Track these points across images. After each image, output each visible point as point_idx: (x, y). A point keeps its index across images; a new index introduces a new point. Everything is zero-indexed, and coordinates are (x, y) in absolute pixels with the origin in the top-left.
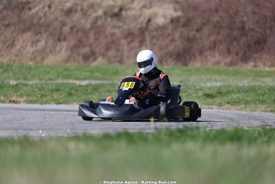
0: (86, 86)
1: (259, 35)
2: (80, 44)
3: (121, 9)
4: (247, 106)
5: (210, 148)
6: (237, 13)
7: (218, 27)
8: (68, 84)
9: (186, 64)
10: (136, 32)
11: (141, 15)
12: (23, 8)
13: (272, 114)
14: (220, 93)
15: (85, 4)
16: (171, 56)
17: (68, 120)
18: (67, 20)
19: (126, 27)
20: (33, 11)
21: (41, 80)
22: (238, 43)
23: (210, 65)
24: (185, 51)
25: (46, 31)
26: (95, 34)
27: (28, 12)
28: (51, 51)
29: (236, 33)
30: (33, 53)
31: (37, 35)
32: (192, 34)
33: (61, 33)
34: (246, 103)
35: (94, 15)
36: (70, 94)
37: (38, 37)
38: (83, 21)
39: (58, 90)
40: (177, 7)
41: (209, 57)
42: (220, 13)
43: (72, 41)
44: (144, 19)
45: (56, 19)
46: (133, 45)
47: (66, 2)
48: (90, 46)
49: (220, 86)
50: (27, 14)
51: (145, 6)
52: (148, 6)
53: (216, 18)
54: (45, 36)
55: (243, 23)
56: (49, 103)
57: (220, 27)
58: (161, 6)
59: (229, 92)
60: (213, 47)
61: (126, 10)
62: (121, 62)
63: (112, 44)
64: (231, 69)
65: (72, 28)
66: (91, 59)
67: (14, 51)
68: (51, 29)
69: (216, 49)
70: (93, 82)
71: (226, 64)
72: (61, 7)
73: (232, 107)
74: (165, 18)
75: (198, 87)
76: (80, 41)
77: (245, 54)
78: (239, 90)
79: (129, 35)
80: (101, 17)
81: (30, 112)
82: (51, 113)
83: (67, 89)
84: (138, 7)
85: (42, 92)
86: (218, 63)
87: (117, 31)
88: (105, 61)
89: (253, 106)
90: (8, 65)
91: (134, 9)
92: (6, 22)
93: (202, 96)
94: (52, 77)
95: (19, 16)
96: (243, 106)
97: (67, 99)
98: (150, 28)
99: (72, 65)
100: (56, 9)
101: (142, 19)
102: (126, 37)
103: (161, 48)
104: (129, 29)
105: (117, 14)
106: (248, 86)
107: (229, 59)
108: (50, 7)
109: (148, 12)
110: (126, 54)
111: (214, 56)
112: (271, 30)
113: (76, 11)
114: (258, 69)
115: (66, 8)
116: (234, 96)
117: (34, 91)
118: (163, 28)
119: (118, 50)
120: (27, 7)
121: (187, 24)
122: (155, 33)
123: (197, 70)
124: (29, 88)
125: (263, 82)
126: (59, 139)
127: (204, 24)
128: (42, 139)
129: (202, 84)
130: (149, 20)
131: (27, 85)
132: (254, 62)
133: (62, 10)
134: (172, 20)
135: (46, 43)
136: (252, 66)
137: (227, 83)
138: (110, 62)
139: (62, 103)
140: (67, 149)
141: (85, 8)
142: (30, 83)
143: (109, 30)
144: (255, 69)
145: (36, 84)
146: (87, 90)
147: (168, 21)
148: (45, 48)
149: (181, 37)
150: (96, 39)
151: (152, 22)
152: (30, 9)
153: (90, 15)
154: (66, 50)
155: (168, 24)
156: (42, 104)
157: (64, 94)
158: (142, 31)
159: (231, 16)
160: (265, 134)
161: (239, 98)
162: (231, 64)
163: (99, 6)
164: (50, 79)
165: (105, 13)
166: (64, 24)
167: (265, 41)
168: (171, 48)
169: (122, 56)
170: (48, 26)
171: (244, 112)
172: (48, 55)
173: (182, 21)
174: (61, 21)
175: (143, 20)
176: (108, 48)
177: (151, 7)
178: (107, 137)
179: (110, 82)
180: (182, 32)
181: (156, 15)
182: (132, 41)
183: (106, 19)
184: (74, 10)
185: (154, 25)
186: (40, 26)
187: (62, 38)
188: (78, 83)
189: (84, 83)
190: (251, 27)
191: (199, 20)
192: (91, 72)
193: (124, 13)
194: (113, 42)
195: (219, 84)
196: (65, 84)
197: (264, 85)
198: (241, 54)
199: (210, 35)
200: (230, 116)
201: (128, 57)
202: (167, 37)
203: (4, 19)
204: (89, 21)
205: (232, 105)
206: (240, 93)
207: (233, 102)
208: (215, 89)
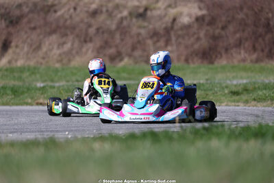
2: (106, 45)
3: (146, 9)
6: (262, 10)
7: (243, 25)
9: (211, 62)
10: (162, 32)
11: (166, 15)
12: (49, 11)
14: (246, 90)
15: (110, 5)
16: (197, 55)
18: (93, 21)
19: (151, 27)
20: (59, 13)
21: (68, 81)
22: (264, 40)
23: (236, 62)
24: (210, 48)
25: (72, 33)
26: (121, 35)
27: (54, 14)
29: (261, 30)
30: (60, 55)
31: (63, 36)
32: (217, 31)
33: (87, 34)
35: (119, 16)
37: (64, 39)
38: (108, 22)
40: (202, 5)
41: (234, 55)
42: (245, 10)
43: (98, 42)
45: (82, 21)
46: (159, 44)
47: (91, 4)
48: (117, 46)
49: (246, 83)
50: (52, 17)
51: (170, 6)
52: (173, 6)
53: (241, 16)
54: (71, 37)
55: (268, 19)
57: (246, 24)
58: (185, 5)
59: (255, 89)
60: (239, 44)
61: (151, 10)
62: (147, 62)
63: (138, 44)
64: (257, 65)
65: (98, 30)
66: (117, 60)
67: (41, 53)
68: (77, 31)
69: (242, 46)
71: (251, 61)
72: (86, 9)
73: (259, 104)
74: (190, 17)
75: (224, 85)
76: (106, 43)
77: (270, 51)
78: (266, 87)
79: (155, 35)
80: (126, 18)
84: (163, 7)
85: (69, 94)
86: (244, 60)
87: (143, 31)
88: (131, 61)
90: (35, 68)
91: (159, 9)
92: (32, 25)
93: (229, 94)
94: (79, 79)
95: (45, 19)
96: (269, 102)
98: (176, 27)
100: (81, 11)
102: (151, 37)
103: (187, 47)
104: (154, 28)
105: (142, 15)
107: (254, 56)
108: (75, 9)
109: (173, 12)
111: (240, 53)
113: (101, 12)
115: (91, 10)
116: (260, 93)
117: (61, 93)
118: (188, 27)
120: (52, 10)
121: (212, 22)
122: (180, 33)
123: (223, 68)
124: (55, 90)
126: (85, 140)
127: (229, 22)
129: (229, 82)
130: (174, 20)
131: (54, 87)
133: (87, 12)
134: (197, 19)
135: (72, 45)
137: (253, 80)
138: (136, 63)
141: (110, 10)
142: (57, 85)
143: (134, 30)
145: (63, 86)
147: (193, 19)
148: (70, 52)
149: (206, 35)
150: (122, 40)
151: (178, 21)
152: (55, 11)
153: (115, 16)
154: (93, 51)
155: (193, 23)
158: (168, 31)
159: (256, 13)
161: (265, 94)
162: (258, 61)
163: (125, 7)
164: (77, 81)
165: (130, 14)
166: (90, 26)
168: (196, 46)
169: (148, 56)
170: (73, 28)
171: (270, 109)
172: (74, 57)
173: (207, 19)
174: (87, 23)
175: (168, 19)
176: (134, 48)
177: (176, 7)
180: (207, 31)
182: (158, 41)
183: (131, 20)
184: (99, 11)
185: (179, 25)
186: (66, 28)
187: (88, 39)
191: (224, 19)
192: (118, 72)
193: (149, 13)
194: (139, 42)
195: (245, 81)
198: (266, 50)
199: (235, 33)
200: (256, 113)
202: (193, 36)
203: (29, 22)
204: (115, 21)
205: (258, 102)
206: (265, 89)
207: (259, 99)
208: (242, 86)
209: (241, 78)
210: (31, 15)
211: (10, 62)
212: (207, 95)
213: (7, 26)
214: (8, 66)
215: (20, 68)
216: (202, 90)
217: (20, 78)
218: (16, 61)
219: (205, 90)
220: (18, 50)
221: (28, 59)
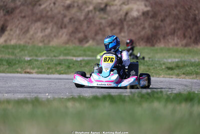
0: (81, 61)
2: (76, 30)
3: (106, 5)
4: (198, 76)
5: (170, 107)
6: (190, 8)
7: (177, 18)
8: (67, 60)
9: (153, 45)
10: (117, 22)
11: (120, 10)
12: (35, 5)
14: (178, 66)
15: (80, 1)
16: (142, 40)
17: (67, 86)
18: (67, 13)
19: (110, 18)
20: (43, 7)
21: (48, 56)
22: (191, 30)
23: (171, 46)
24: (152, 35)
25: (52, 21)
26: (87, 24)
27: (39, 7)
28: (55, 36)
29: (190, 23)
30: (42, 37)
31: (45, 24)
32: (158, 23)
33: (62, 22)
34: (197, 74)
35: (87, 10)
36: (69, 67)
37: (46, 26)
38: (78, 14)
39: (60, 64)
40: (147, 3)
41: (170, 40)
42: (178, 8)
43: (70, 28)
45: (59, 13)
46: (114, 31)
47: (66, 0)
48: (84, 32)
49: (178, 62)
50: (38, 9)
51: (124, 3)
52: (126, 3)
53: (175, 12)
54: (51, 24)
55: (195, 15)
56: (54, 74)
57: (179, 18)
58: (135, 3)
59: (184, 66)
60: (173, 33)
61: (110, 6)
63: (100, 31)
64: (186, 49)
65: (71, 19)
66: (84, 42)
67: (28, 35)
68: (55, 20)
69: (176, 34)
70: (86, 58)
71: (182, 45)
72: (62, 4)
73: (187, 77)
74: (138, 12)
75: (162, 62)
76: (76, 29)
77: (196, 38)
78: (192, 64)
79: (112, 24)
80: (91, 11)
81: (39, 80)
82: (55, 80)
83: (67, 64)
84: (119, 4)
85: (49, 66)
86: (176, 45)
87: (103, 21)
88: (94, 43)
90: (24, 46)
91: (116, 5)
92: (23, 15)
93: (165, 69)
94: (56, 55)
95: (32, 10)
96: (194, 76)
97: (66, 71)
98: (127, 19)
99: (70, 46)
100: (59, 5)
102: (110, 26)
103: (135, 34)
104: (112, 20)
105: (103, 9)
106: (198, 62)
107: (184, 42)
108: (54, 4)
109: (125, 8)
111: (174, 39)
113: (74, 6)
115: (66, 5)
116: (188, 69)
117: (43, 65)
118: (137, 19)
119: (104, 35)
120: (38, 3)
121: (154, 16)
122: (131, 23)
123: (161, 49)
124: (39, 63)
126: (61, 100)
127: (167, 16)
128: (48, 100)
129: (165, 60)
130: (127, 14)
131: (38, 61)
133: (63, 6)
134: (144, 13)
135: (52, 30)
137: (183, 59)
138: (98, 44)
139: (63, 74)
140: (66, 107)
141: (80, 5)
142: (40, 59)
143: (97, 21)
145: (45, 59)
146: (81, 64)
147: (140, 14)
148: (50, 35)
149: (149, 25)
150: (88, 27)
151: (129, 14)
152: (40, 5)
153: (84, 10)
154: (66, 35)
155: (140, 16)
156: (48, 74)
157: (64, 67)
158: (122, 21)
159: (186, 10)
161: (192, 70)
162: (186, 45)
163: (91, 3)
164: (55, 56)
165: (95, 8)
166: (65, 16)
168: (142, 33)
170: (53, 17)
171: (195, 81)
172: (53, 39)
173: (150, 14)
174: (63, 14)
175: (122, 13)
176: (96, 34)
177: (128, 4)
178: (96, 98)
180: (150, 22)
181: (132, 9)
182: (114, 29)
183: (95, 13)
184: (72, 6)
185: (131, 17)
186: (48, 17)
187: (63, 26)
188: (75, 59)
189: (79, 59)
191: (163, 14)
192: (84, 51)
193: (108, 8)
194: (100, 29)
195: (177, 60)
196: (65, 59)
198: (193, 38)
199: (171, 24)
200: (185, 83)
202: (140, 25)
203: (21, 12)
204: (84, 14)
205: (187, 75)
206: (192, 66)
207: (187, 73)
208: (175, 63)
209: (175, 57)
210: (22, 7)
211: (6, 41)
212: (149, 69)
213: (5, 15)
214: (4, 44)
215: (13, 46)
216: (146, 66)
217: (13, 53)
218: (10, 40)
219: (148, 66)
220: (12, 33)
221: (19, 39)
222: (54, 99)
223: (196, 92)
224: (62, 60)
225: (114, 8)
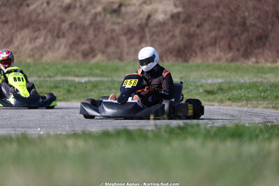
0: (86, 83)
1: (260, 31)
2: (79, 40)
3: (120, 6)
4: (249, 102)
5: (210, 145)
6: (238, 8)
7: (219, 23)
8: (67, 81)
9: (186, 61)
10: (136, 29)
11: (140, 11)
12: (21, 5)
13: (274, 111)
14: (221, 89)
15: (84, 0)
16: (171, 53)
17: (67, 118)
18: (66, 16)
19: (125, 23)
20: (32, 7)
21: (40, 77)
22: (239, 39)
23: (211, 61)
24: (185, 47)
25: (44, 28)
26: (94, 31)
27: (26, 8)
28: (50, 48)
29: (237, 29)
30: (32, 50)
31: (36, 31)
32: (192, 29)
33: (60, 29)
34: (248, 99)
35: (93, 11)
36: (69, 91)
37: (36, 34)
38: (82, 18)
39: (56, 87)
40: (178, 2)
41: (210, 53)
42: (221, 8)
43: (71, 38)
44: (144, 14)
45: (55, 16)
46: (132, 41)
48: (90, 42)
49: (221, 83)
50: (25, 11)
52: (148, 2)
53: (216, 14)
54: (43, 32)
55: (244, 18)
57: (221, 23)
58: (161, 2)
59: (230, 89)
60: (214, 43)
61: (126, 6)
62: (121, 59)
63: (112, 40)
64: (233, 65)
65: (71, 25)
66: (90, 56)
67: (12, 47)
68: (50, 25)
69: (218, 45)
70: (93, 79)
71: (227, 60)
72: (59, 4)
73: (234, 104)
74: (166, 15)
75: (199, 84)
76: (79, 38)
77: (246, 50)
78: (241, 86)
79: (129, 31)
80: (100, 13)
81: (28, 110)
82: (51, 110)
83: (66, 86)
84: (138, 3)
86: (219, 59)
87: (116, 27)
88: (104, 58)
89: (255, 102)
91: (134, 5)
92: (4, 19)
93: (203, 92)
94: (51, 74)
95: (17, 13)
96: (244, 102)
97: (66, 96)
98: (150, 24)
99: (71, 62)
100: (54, 6)
101: (141, 15)
102: (126, 34)
103: (161, 45)
104: (129, 25)
105: (116, 11)
106: (250, 82)
107: (230, 55)
108: (48, 3)
109: (147, 8)
110: (126, 50)
111: (215, 52)
112: (272, 25)
113: (75, 7)
114: (260, 65)
115: (64, 5)
116: (235, 93)
118: (163, 24)
119: (118, 47)
120: (25, 4)
121: (187, 20)
122: (155, 29)
123: (198, 66)
125: (265, 78)
126: (58, 136)
127: (205, 20)
128: (40, 138)
129: (203, 81)
130: (149, 17)
132: (256, 58)
133: (61, 6)
134: (173, 16)
135: (45, 40)
136: (253, 62)
137: (228, 79)
138: (109, 60)
139: (60, 101)
140: (66, 147)
141: (84, 4)
143: (108, 26)
144: (256, 65)
146: (86, 87)
147: (168, 16)
148: (44, 45)
149: (181, 33)
150: (95, 36)
151: (152, 18)
152: (28, 5)
153: (89, 12)
154: (65, 47)
155: (168, 20)
157: (63, 92)
158: (142, 27)
159: (232, 11)
160: (267, 131)
161: (240, 94)
162: (233, 60)
163: (99, 2)
164: (49, 77)
165: (105, 10)
166: (63, 21)
167: (267, 37)
168: (171, 44)
169: (121, 53)
170: (46, 23)
171: (245, 109)
172: (46, 52)
173: (182, 17)
174: (61, 18)
175: (143, 16)
176: (107, 45)
177: (151, 3)
178: (106, 134)
179: (110, 79)
180: (182, 28)
181: (156, 11)
182: (132, 38)
183: (105, 16)
184: (72, 6)
185: (154, 22)
186: (39, 22)
187: (61, 34)
188: (77, 80)
189: (83, 80)
190: (253, 22)
191: (199, 16)
192: (91, 69)
193: (123, 9)
194: (113, 38)
195: (220, 81)
196: (63, 81)
197: (266, 81)
198: (242, 50)
199: (210, 31)
200: (232, 113)
201: (128, 54)
202: (168, 33)
203: (2, 15)
204: (89, 17)
205: (233, 102)
206: (241, 89)
207: (234, 98)
208: (217, 85)
209: (216, 77)
222: (49, 135)
223: (247, 125)
224: (59, 82)
225: (131, 9)
